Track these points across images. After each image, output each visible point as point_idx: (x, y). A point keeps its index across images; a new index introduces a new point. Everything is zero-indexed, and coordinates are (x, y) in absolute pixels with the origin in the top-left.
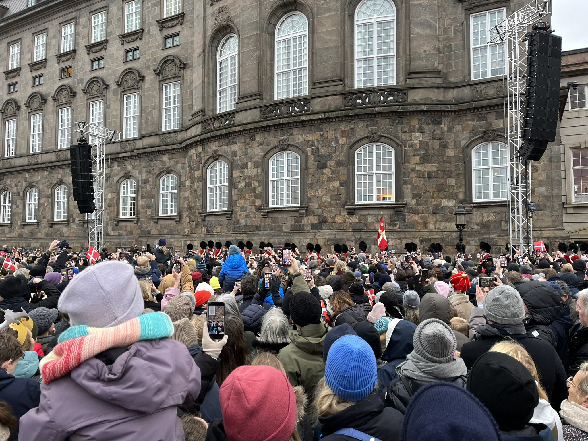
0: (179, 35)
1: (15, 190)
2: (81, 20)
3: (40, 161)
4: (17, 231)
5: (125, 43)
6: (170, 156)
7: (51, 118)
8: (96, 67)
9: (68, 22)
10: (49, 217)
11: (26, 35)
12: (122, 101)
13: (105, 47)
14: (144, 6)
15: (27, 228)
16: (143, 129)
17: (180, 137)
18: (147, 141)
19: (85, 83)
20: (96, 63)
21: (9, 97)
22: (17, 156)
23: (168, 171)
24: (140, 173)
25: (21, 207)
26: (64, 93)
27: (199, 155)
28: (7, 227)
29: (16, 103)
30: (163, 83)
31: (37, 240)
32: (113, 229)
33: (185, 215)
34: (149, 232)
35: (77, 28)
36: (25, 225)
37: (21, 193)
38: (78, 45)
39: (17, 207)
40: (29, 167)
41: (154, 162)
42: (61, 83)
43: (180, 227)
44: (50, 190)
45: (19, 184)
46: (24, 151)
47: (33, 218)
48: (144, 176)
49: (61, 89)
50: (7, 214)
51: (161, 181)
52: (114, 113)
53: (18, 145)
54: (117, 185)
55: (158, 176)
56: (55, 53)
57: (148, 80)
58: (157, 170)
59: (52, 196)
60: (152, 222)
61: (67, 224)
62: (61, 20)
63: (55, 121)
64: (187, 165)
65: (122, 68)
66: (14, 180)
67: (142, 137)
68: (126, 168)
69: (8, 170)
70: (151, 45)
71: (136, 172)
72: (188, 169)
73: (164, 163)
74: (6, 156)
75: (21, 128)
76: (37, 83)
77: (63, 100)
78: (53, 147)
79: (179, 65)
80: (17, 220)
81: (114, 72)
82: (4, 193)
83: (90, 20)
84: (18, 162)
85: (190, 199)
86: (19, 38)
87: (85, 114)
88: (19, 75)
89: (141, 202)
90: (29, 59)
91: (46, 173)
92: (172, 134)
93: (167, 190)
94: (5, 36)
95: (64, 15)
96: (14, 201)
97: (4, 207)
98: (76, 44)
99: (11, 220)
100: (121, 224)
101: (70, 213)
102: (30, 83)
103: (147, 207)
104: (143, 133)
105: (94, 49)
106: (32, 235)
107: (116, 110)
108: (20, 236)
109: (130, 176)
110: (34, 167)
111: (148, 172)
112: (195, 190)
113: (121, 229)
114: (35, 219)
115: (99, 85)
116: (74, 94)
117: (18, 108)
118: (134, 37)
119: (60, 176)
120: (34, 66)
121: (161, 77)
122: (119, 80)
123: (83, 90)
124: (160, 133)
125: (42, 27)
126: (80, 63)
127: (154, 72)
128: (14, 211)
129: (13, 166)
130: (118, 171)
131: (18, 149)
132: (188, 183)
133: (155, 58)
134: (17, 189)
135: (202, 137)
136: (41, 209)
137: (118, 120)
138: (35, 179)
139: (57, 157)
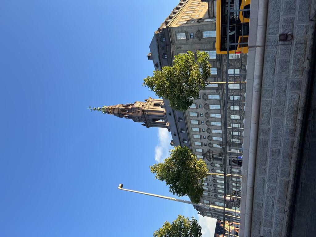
2: (190, 119)
3: (224, 130)
5: (198, 108)
7: (213, 127)
8: (202, 115)
9: (191, 122)
12: (211, 109)
13: (198, 113)
18: (222, 103)
19: (206, 118)
21: (207, 139)
25: (236, 136)
30: (208, 99)
33: (240, 94)
35: (193, 120)
37: (232, 136)
38: (197, 120)
40: (225, 134)
46: (221, 135)
48: (230, 104)
49: (207, 124)
55: (230, 100)
56: (198, 125)
57: (207, 103)
65: (203, 109)
66: (228, 138)
67: (220, 105)
72: (229, 93)
74: (222, 140)
75: (215, 136)
78: (221, 127)
79: (205, 95)
83: (191, 116)
87: (213, 119)
88: (202, 136)
89: (236, 105)
90: (198, 133)
92: (220, 97)
95: (188, 123)
102: (204, 133)
105: (198, 116)
107: (213, 111)
109: (229, 107)
112: (234, 92)
115: (207, 115)
116: (208, 121)
117: (210, 136)
120: (200, 131)
122: (206, 110)
124: (220, 100)
125: (191, 129)
126: (201, 119)
127: (205, 101)
129: (225, 138)
133: (202, 101)
138: (229, 132)
139: (223, 126)
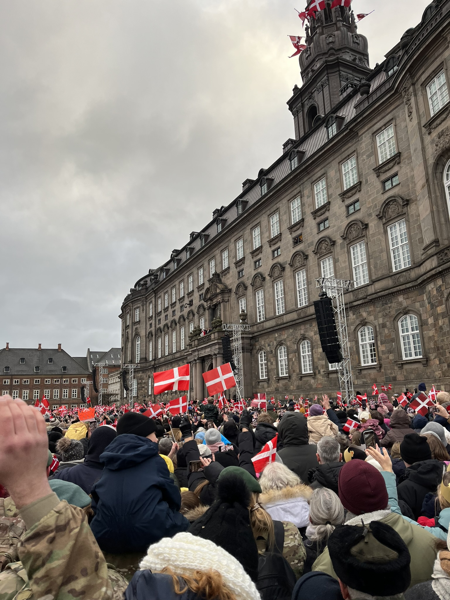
0: (397, 175)
1: (268, 349)
2: (305, 192)
3: (285, 321)
4: (274, 386)
5: (345, 199)
6: (405, 296)
7: (289, 281)
8: (322, 228)
9: (294, 197)
10: (298, 371)
11: (263, 219)
12: (349, 252)
13: (328, 209)
14: (359, 160)
15: (281, 382)
16: (373, 274)
17: (413, 274)
18: (378, 286)
19: (315, 245)
20: (322, 225)
21: (256, 272)
22: (267, 320)
23: (406, 312)
24: (376, 318)
25: (274, 363)
26: (298, 258)
27: (439, 289)
28: (265, 383)
29: (262, 276)
30: (388, 224)
31: (291, 392)
32: (357, 378)
33: (432, 356)
34: (395, 379)
35: (302, 200)
36: (279, 379)
37: (274, 351)
38: (305, 214)
39: (272, 364)
40: (277, 328)
41: (389, 305)
42: (294, 251)
43: (429, 371)
44: (296, 345)
45: (271, 343)
46: (272, 315)
47: (285, 373)
48: (381, 321)
49: (295, 255)
50: (264, 370)
51: (399, 324)
52: (343, 265)
53: (267, 310)
54: (355, 333)
55: (396, 318)
56: (287, 226)
57: (372, 226)
58: (393, 313)
59: (298, 351)
60: (396, 368)
61: (313, 375)
62: (288, 198)
63: (293, 284)
64: (426, 301)
65: (346, 222)
66: (267, 340)
67: (373, 282)
68: (361, 315)
69: (262, 332)
70: (370, 193)
71: (372, 318)
72: (428, 306)
73: (401, 304)
74: (258, 321)
75: (267, 296)
76: (276, 255)
77: (298, 264)
78: (294, 307)
79: (401, 203)
80: (273, 375)
81: (339, 228)
82: (260, 352)
83: (312, 189)
84: (268, 324)
85: (436, 339)
86: (258, 222)
87: (317, 272)
88: (261, 252)
89: (382, 348)
90: (268, 237)
91: (291, 331)
92: (404, 273)
93: (407, 331)
94: (248, 223)
95: (291, 192)
96: (269, 358)
97: (262, 365)
98: (303, 213)
99: (268, 375)
100: (364, 372)
101: (315, 365)
102: (271, 257)
103: (388, 352)
104: (374, 278)
105: (319, 213)
106: (286, 389)
107: (345, 262)
108: (277, 390)
109: (366, 322)
110: (281, 326)
111: (385, 316)
112: (441, 328)
113: (365, 377)
114: (286, 374)
115: (327, 243)
116: (306, 257)
117: (264, 279)
118: (353, 191)
119: (302, 332)
120: (272, 241)
121: (384, 220)
122: (344, 234)
123: (313, 251)
124: (391, 274)
125: (274, 208)
126: (308, 229)
127: (376, 218)
128: (270, 368)
129: (264, 329)
130: (354, 319)
131: (267, 314)
132: (431, 321)
133: (376, 204)
134: (270, 348)
135: (440, 269)
136: (291, 363)
137: (348, 270)
138: (283, 337)
139: (299, 315)
